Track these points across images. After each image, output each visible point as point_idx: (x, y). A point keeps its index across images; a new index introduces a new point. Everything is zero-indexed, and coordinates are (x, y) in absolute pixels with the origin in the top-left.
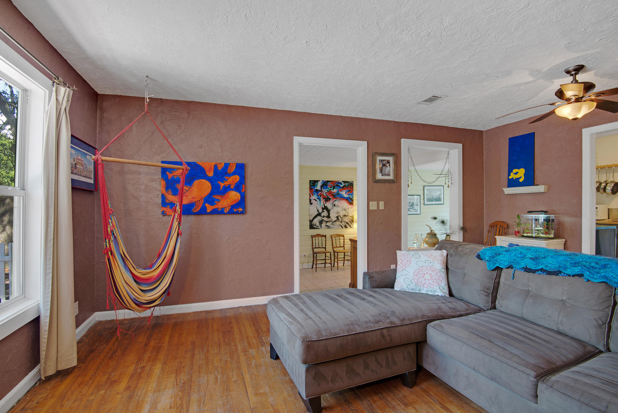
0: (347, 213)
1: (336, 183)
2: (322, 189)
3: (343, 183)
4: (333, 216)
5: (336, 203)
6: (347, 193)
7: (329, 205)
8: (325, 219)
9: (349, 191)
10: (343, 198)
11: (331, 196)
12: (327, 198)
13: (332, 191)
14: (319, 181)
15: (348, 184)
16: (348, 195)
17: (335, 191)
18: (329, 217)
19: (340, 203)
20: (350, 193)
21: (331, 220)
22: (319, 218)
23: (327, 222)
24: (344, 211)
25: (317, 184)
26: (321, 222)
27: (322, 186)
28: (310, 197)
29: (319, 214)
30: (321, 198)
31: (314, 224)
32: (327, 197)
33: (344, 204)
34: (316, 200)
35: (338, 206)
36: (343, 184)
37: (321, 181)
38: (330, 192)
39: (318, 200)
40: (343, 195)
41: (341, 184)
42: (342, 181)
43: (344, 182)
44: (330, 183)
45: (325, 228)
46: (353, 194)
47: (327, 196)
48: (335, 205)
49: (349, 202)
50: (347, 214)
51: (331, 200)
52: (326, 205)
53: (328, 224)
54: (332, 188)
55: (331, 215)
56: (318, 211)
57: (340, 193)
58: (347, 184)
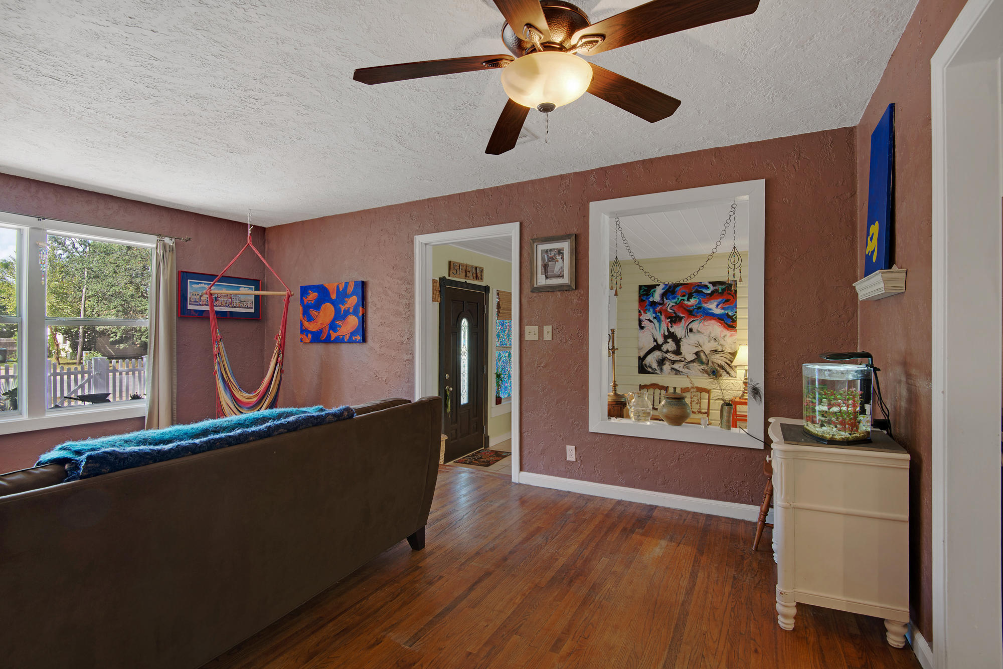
0: (722, 346)
1: (695, 286)
2: (665, 299)
3: (710, 286)
4: (688, 351)
5: (695, 326)
6: (720, 306)
7: (679, 330)
8: (671, 356)
9: (727, 301)
10: (710, 316)
11: (683, 314)
12: (673, 317)
13: (686, 302)
14: (659, 285)
15: (723, 287)
16: (723, 309)
17: (693, 302)
18: (678, 352)
19: (705, 325)
20: (728, 306)
21: (683, 359)
22: (657, 354)
23: (674, 362)
24: (712, 341)
25: (654, 291)
26: (661, 362)
27: (663, 295)
28: (640, 315)
29: (658, 347)
30: (663, 318)
31: (648, 365)
32: (674, 315)
33: (715, 328)
34: (651, 321)
35: (698, 331)
36: (711, 288)
37: (662, 286)
38: (680, 305)
39: (655, 321)
40: (711, 309)
41: (706, 287)
42: (710, 283)
43: (714, 284)
44: (681, 287)
45: (669, 374)
46: (736, 307)
47: (676, 314)
48: (691, 330)
49: (726, 323)
50: (720, 348)
51: (683, 321)
52: (672, 330)
53: (676, 366)
54: (686, 298)
55: (683, 349)
56: (655, 340)
57: (704, 305)
58: (720, 288)
